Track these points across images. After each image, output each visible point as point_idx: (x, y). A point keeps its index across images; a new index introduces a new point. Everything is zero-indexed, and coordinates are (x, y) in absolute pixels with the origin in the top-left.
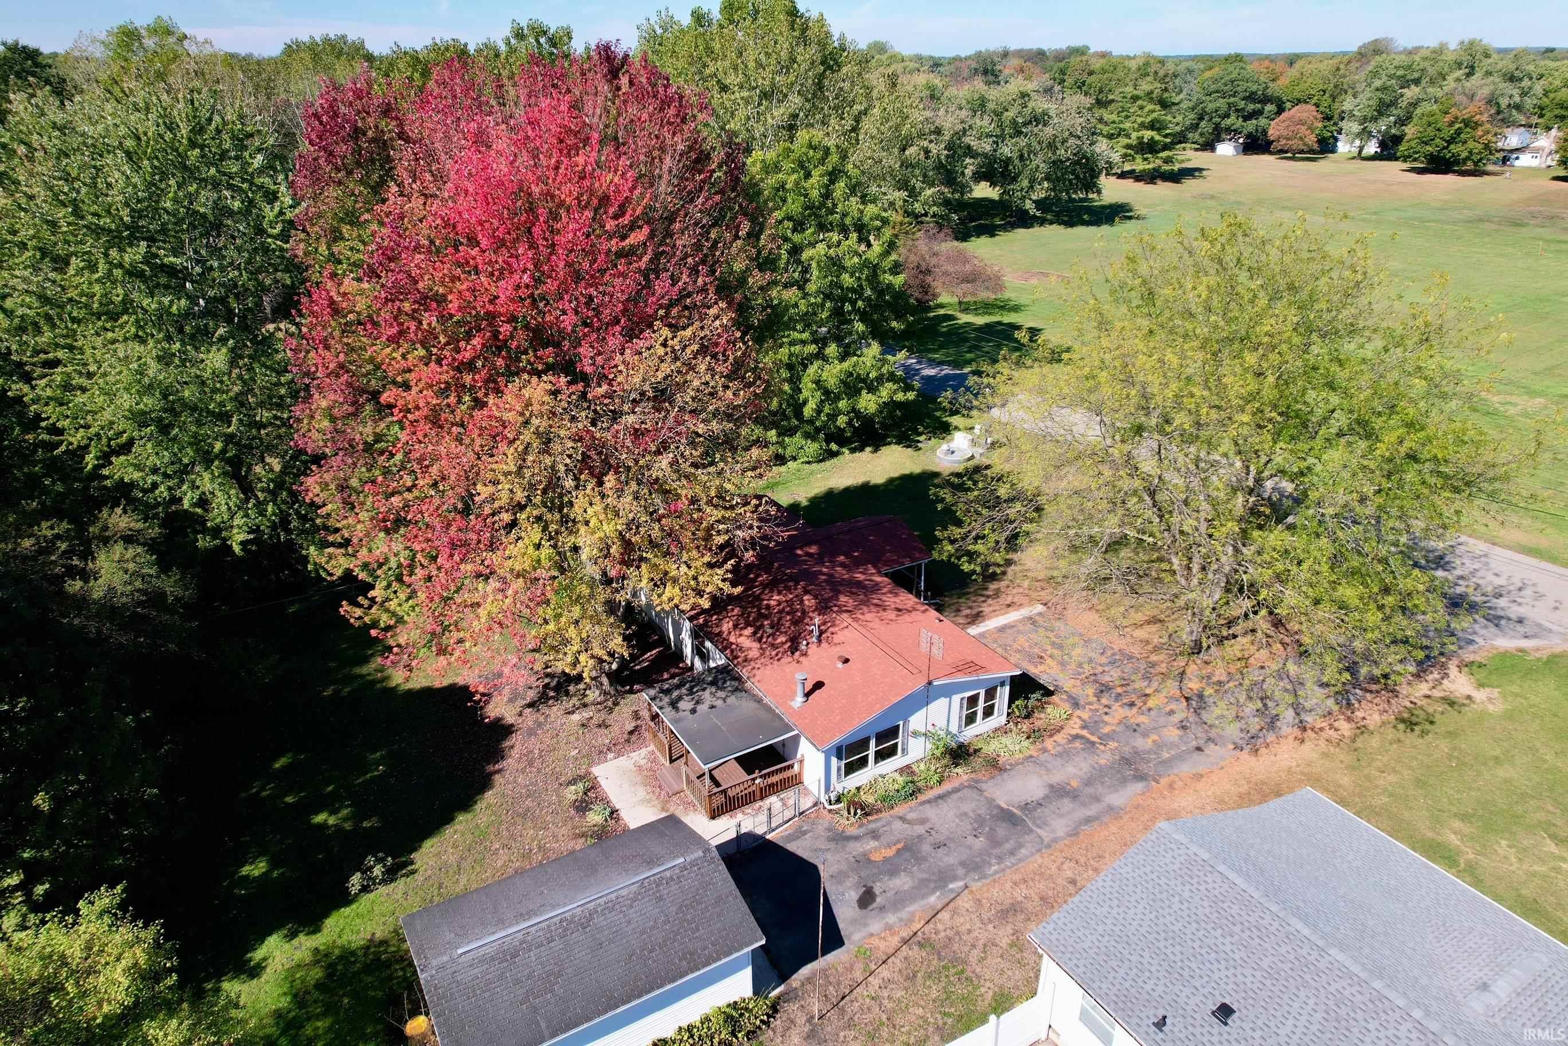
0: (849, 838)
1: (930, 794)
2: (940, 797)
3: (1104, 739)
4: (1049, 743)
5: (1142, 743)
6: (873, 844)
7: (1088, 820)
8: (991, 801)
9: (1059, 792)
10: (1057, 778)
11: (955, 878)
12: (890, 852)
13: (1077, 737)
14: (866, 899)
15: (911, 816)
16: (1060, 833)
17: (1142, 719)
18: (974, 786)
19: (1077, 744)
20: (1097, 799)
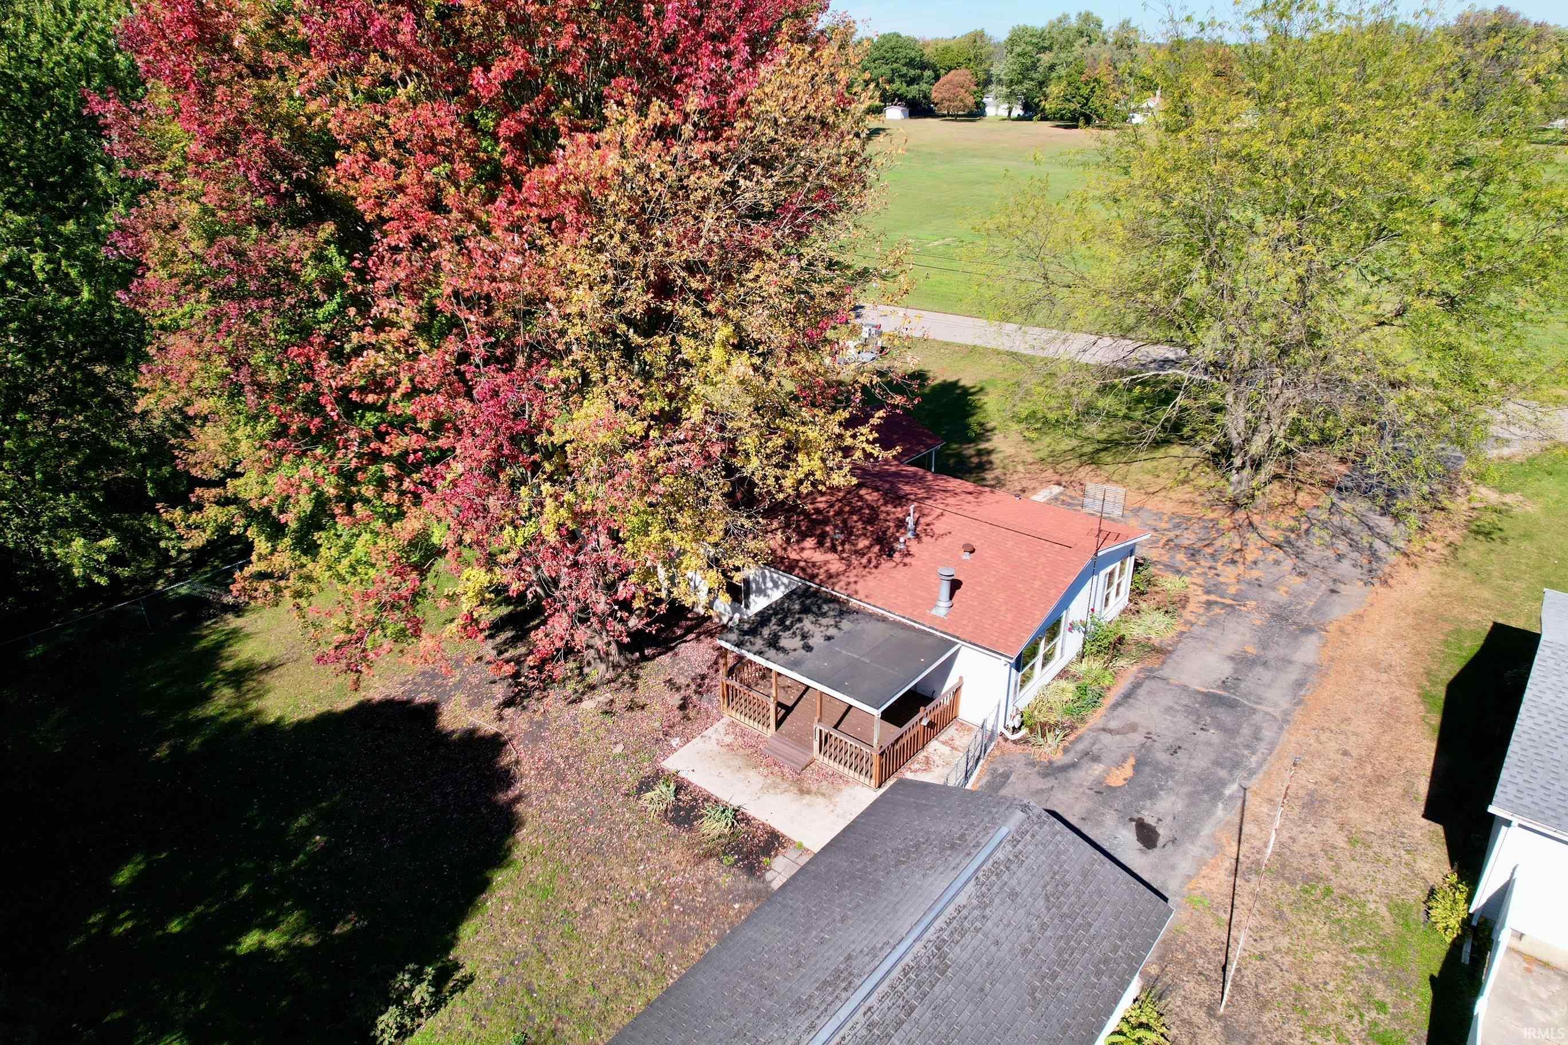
0: (1064, 768)
1: (1111, 698)
2: (1128, 696)
3: (1240, 598)
4: (1187, 614)
5: (1280, 596)
6: (1098, 769)
7: (1300, 684)
8: (1184, 688)
9: (1243, 662)
10: (1230, 649)
11: (1224, 783)
12: (1128, 771)
13: (1209, 604)
14: (1147, 836)
15: (1113, 725)
16: (1285, 704)
17: (1255, 573)
18: (1150, 675)
19: (1217, 610)
20: (1287, 661)
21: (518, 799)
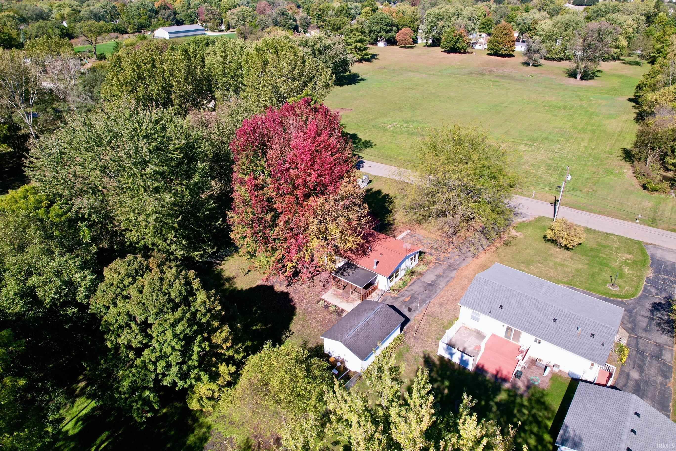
0: (397, 298)
1: (409, 284)
2: (412, 284)
3: (443, 261)
4: (430, 266)
5: (452, 261)
6: (404, 298)
7: (448, 281)
8: (424, 282)
9: (438, 276)
10: (436, 273)
11: (426, 300)
12: (409, 298)
13: (436, 263)
14: (410, 310)
15: (408, 289)
16: (443, 285)
17: (448, 255)
18: (418, 279)
19: (437, 264)
20: (448, 276)
21: (295, 304)
